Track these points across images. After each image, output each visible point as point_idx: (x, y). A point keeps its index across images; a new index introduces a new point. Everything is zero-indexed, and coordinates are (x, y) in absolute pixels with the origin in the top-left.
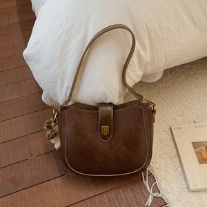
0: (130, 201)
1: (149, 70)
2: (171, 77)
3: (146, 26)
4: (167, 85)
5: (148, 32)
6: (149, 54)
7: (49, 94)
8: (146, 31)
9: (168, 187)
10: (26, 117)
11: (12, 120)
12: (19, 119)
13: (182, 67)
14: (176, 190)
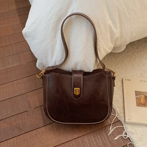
0: (104, 141)
1: (118, 43)
2: (131, 48)
3: (118, 9)
4: (129, 54)
5: (119, 13)
6: (119, 31)
7: (42, 63)
8: (117, 13)
9: (132, 130)
10: (25, 79)
11: (15, 82)
12: (20, 81)
13: (139, 41)
14: (139, 132)
